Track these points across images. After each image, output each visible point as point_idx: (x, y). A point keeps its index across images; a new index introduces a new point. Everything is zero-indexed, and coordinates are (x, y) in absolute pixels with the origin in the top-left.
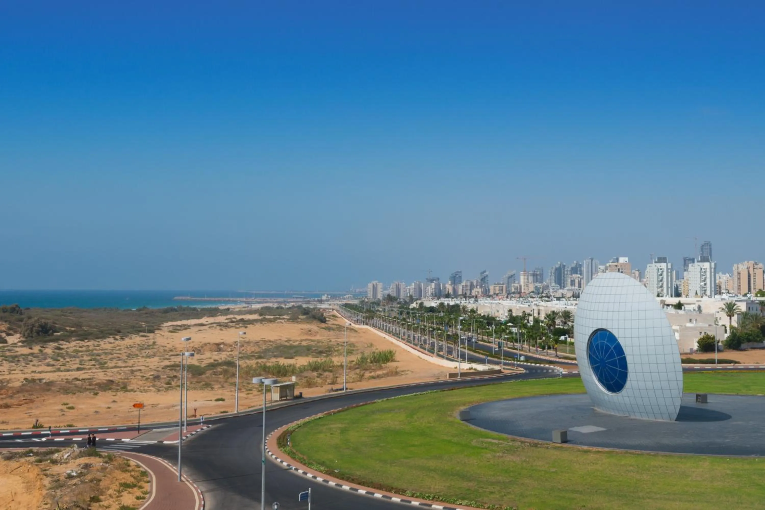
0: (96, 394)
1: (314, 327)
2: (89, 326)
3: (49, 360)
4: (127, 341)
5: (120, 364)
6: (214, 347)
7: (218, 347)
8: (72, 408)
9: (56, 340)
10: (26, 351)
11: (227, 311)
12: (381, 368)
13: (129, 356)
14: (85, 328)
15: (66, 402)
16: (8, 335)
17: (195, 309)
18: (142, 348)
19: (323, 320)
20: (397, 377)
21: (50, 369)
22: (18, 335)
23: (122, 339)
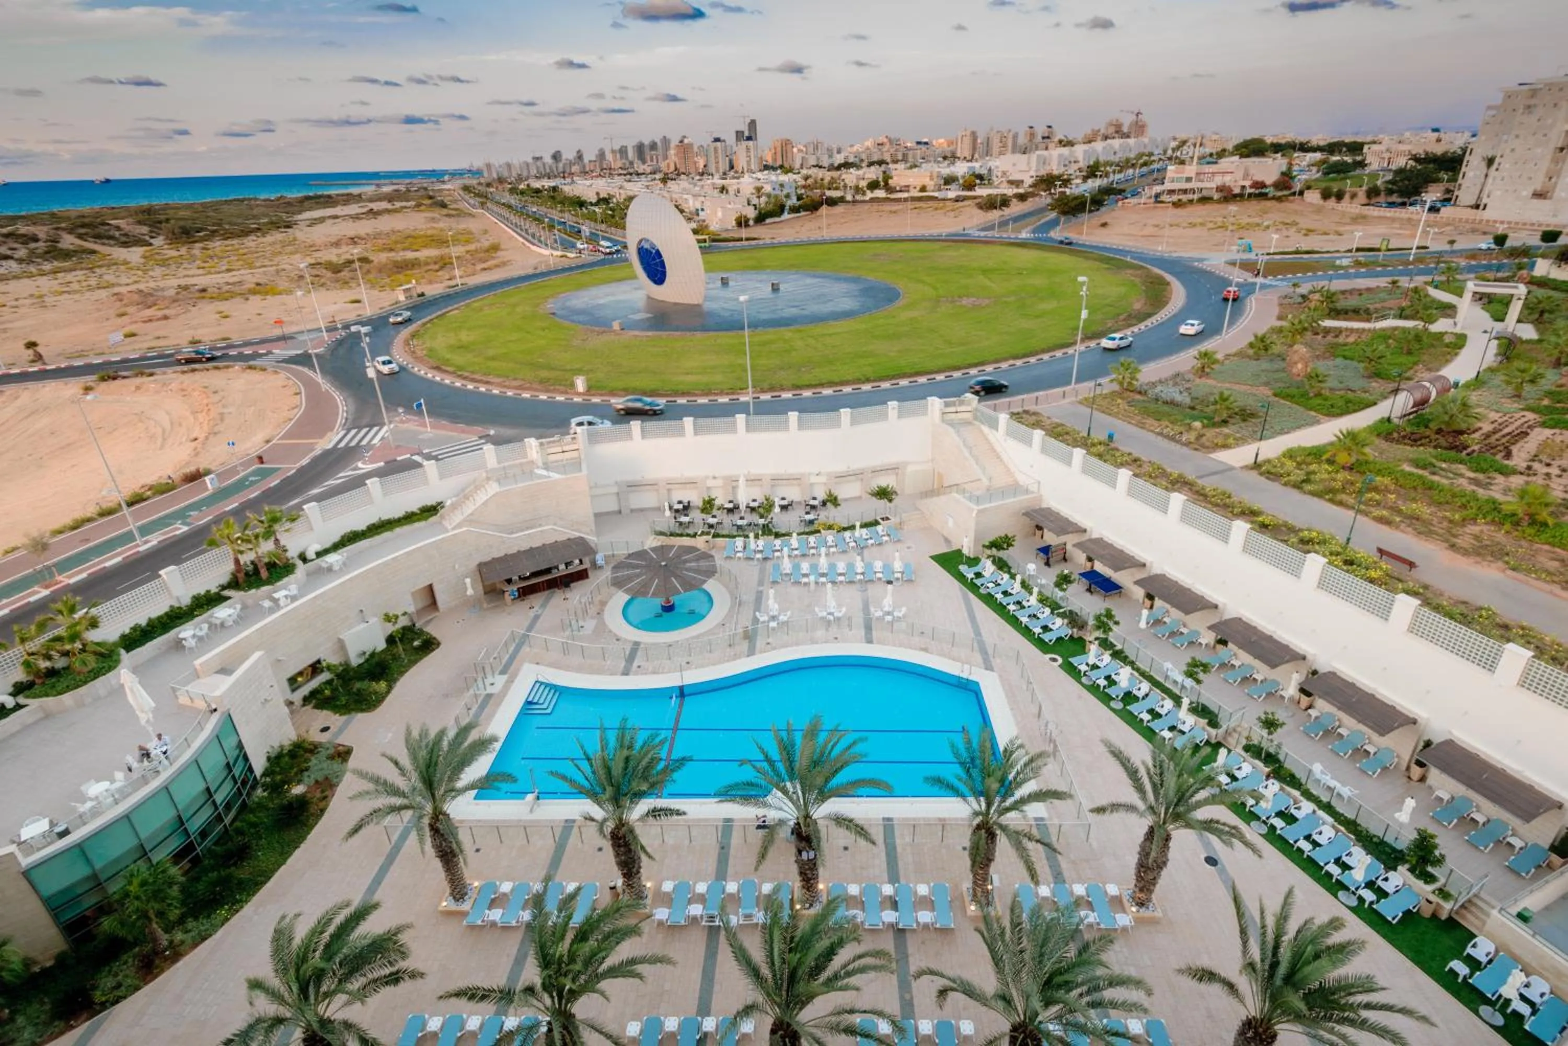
0: (247, 299)
1: (436, 213)
2: (230, 223)
3: (198, 262)
4: (269, 239)
5: (267, 263)
6: (349, 241)
7: (353, 241)
8: (226, 317)
9: (202, 240)
10: (173, 253)
11: (358, 198)
12: (493, 258)
13: (275, 254)
14: (227, 227)
15: (221, 309)
16: (152, 237)
17: (329, 196)
18: (284, 244)
19: (444, 205)
20: (506, 268)
21: (201, 272)
22: (161, 238)
23: (264, 236)
